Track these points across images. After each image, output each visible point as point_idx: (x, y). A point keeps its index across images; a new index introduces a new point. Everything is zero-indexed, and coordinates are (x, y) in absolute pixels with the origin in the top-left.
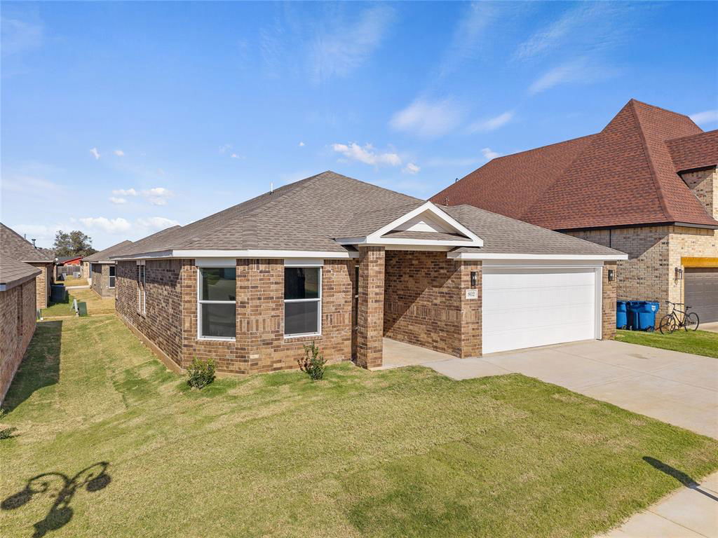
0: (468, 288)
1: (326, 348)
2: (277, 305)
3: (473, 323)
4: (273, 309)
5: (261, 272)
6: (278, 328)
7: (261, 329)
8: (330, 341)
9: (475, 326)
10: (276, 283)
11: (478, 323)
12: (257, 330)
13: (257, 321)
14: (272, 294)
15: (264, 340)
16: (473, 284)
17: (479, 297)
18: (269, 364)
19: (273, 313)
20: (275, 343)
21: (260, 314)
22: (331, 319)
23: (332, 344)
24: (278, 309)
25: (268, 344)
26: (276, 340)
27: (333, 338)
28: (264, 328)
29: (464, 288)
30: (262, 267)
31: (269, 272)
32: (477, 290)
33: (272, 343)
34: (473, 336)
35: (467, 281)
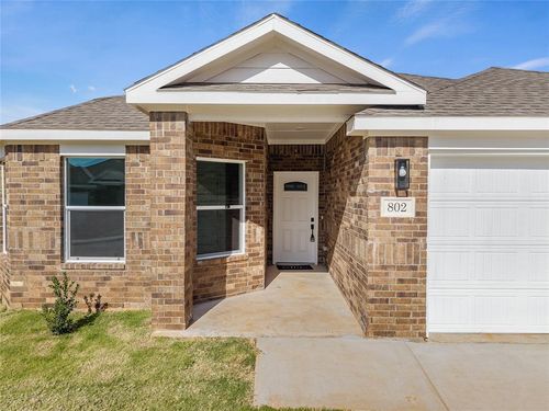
0: (387, 194)
1: (132, 284)
2: (50, 213)
3: (400, 268)
4: (45, 219)
5: (24, 164)
6: (53, 247)
7: (26, 246)
8: (140, 274)
9: (408, 275)
10: (48, 181)
11: (415, 268)
12: (21, 246)
13: (20, 234)
14: (42, 196)
15: (30, 262)
16: (402, 186)
17: (417, 214)
18: (39, 296)
19: (43, 224)
20: (48, 268)
21: (25, 224)
22: (140, 240)
23: (142, 279)
24: (51, 219)
25: (36, 268)
26: (49, 263)
27: (143, 269)
28: (31, 245)
29: (375, 194)
30: (26, 157)
31: (36, 164)
32: (413, 199)
33: (43, 268)
34: (401, 295)
35: (386, 180)
